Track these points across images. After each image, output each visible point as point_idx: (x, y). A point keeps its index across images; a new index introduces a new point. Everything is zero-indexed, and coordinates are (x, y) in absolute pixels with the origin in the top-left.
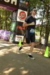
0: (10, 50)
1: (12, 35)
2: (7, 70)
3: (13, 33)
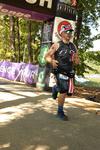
0: (38, 105)
1: (42, 73)
3: (44, 70)
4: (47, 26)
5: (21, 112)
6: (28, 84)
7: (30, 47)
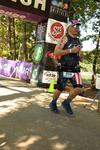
0: (32, 100)
1: (36, 70)
2: (24, 141)
3: (38, 67)
4: (40, 27)
5: (16, 105)
6: (23, 80)
7: (25, 46)
